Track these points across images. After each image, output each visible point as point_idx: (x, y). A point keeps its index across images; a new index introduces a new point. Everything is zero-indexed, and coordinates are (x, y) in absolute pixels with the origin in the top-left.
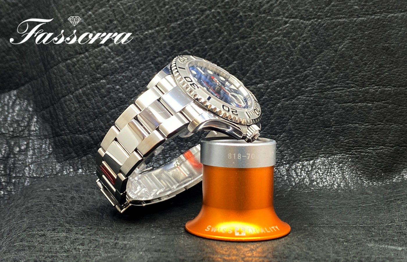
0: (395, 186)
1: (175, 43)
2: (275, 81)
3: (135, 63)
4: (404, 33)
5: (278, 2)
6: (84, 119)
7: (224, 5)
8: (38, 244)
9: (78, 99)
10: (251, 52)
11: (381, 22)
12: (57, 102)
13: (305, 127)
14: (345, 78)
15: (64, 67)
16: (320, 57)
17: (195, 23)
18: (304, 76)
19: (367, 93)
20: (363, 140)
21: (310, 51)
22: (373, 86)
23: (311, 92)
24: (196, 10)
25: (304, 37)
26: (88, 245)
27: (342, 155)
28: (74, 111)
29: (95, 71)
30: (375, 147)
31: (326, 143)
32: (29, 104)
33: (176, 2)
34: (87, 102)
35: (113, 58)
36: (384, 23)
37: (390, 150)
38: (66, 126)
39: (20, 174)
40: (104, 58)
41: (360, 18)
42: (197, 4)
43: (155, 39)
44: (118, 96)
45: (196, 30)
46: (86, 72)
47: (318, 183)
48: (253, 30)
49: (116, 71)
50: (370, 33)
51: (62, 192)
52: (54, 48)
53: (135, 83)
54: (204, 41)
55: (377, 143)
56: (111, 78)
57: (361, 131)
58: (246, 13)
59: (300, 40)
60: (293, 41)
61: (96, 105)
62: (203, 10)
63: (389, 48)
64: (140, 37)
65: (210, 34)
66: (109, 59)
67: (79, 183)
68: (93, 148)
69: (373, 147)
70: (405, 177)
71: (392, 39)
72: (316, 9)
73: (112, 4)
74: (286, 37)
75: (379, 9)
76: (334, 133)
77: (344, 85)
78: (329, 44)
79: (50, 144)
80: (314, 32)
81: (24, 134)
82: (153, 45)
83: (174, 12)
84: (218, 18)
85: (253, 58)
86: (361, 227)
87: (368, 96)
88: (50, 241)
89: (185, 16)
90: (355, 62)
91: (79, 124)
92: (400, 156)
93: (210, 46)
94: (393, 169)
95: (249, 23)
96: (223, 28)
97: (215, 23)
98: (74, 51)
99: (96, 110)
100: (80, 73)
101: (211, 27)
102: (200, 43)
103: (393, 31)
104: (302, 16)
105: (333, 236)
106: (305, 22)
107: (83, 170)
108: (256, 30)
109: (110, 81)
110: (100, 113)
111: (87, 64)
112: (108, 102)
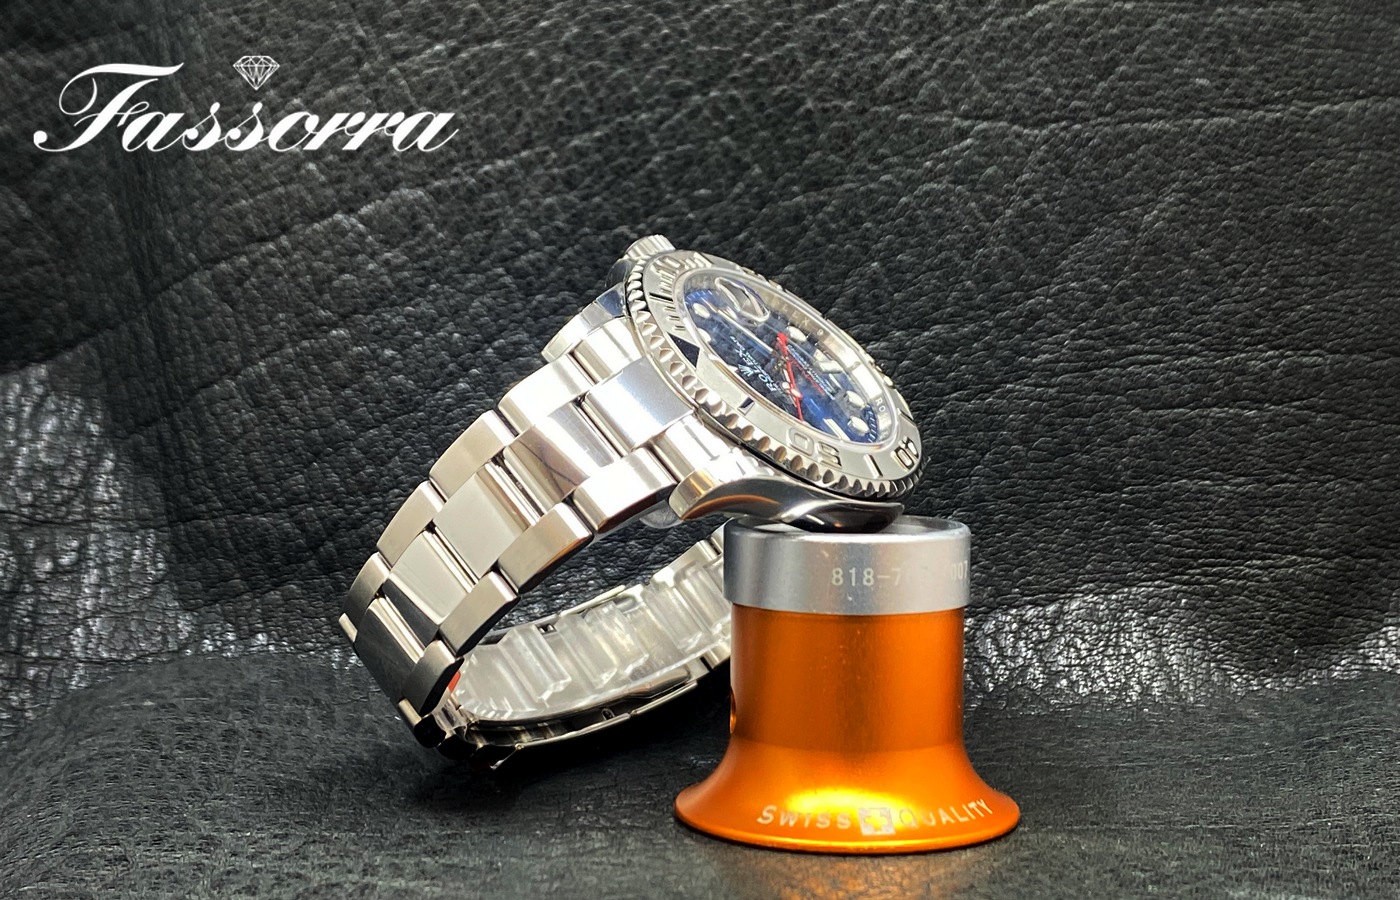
0: (1338, 692)
1: (585, 203)
2: (926, 334)
3: (447, 270)
4: (1367, 168)
5: (935, 66)
6: (275, 461)
7: (752, 76)
8: (99, 890)
9: (254, 392)
10: (842, 233)
11: (1287, 132)
12: (182, 403)
13: (1030, 489)
14: (1165, 324)
15: (205, 284)
16: (1079, 249)
17: (652, 137)
18: (1027, 316)
19: (1242, 373)
20: (1226, 535)
21: (1045, 232)
22: (1261, 351)
23: (1049, 371)
24: (657, 90)
25: (1023, 184)
26: (268, 892)
27: (1158, 587)
28: (242, 435)
29: (310, 299)
30: (1269, 558)
31: (1101, 543)
32: (89, 411)
33: (588, 64)
35: (373, 256)
36: (1298, 134)
37: (1319, 570)
38: (211, 485)
39: (54, 649)
40: (344, 255)
41: (1216, 120)
42: (660, 71)
43: (517, 187)
44: (392, 384)
45: (657, 159)
46: (283, 303)
47: (1073, 684)
48: (849, 158)
49: (383, 299)
50: (1249, 169)
51: (194, 714)
52: (175, 220)
53: (448, 340)
54: (685, 196)
55: (1277, 543)
56: (368, 324)
57: (1222, 504)
58: (825, 100)
59: (1009, 192)
60: (988, 198)
61: (316, 416)
62: (681, 91)
63: (1315, 220)
64: (464, 184)
65: (704, 172)
66: (360, 257)
67: (256, 684)
68: (304, 562)
69: (1262, 559)
70: (1371, 661)
71: (1324, 190)
72: (1066, 87)
73: (372, 73)
74: (962, 184)
75: (1279, 89)
76: (1130, 509)
77: (1159, 343)
78: (1110, 208)
79: (157, 547)
80: (1059, 166)
81: (69, 513)
82: (511, 212)
83: (580, 98)
84: (731, 117)
85: (849, 252)
86: (1212, 831)
87: (1246, 383)
88: (142, 878)
89: (618, 110)
90: (1199, 268)
91: (256, 478)
92: (1354, 588)
93: (705, 214)
94: (1331, 634)
95: (838, 137)
96: (748, 151)
97: (722, 134)
98: (239, 230)
99: (315, 433)
100: (263, 306)
101: (708, 149)
102: (670, 202)
103: (1329, 163)
104: (1016, 110)
105: (1113, 863)
106: (1026, 131)
107: (270, 636)
108: (861, 160)
109: (363, 332)
110: (329, 442)
111: (286, 276)
112: (356, 403)
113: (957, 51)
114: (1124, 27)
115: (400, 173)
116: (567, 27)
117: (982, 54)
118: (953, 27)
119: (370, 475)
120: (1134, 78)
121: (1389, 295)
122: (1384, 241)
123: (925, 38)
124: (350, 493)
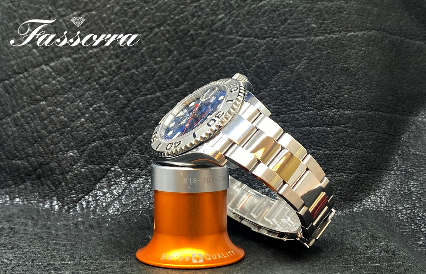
0: (355, 216)
1: (121, 62)
3: (78, 83)
4: (365, 52)
5: (231, 20)
6: (22, 143)
7: (174, 23)
9: (16, 122)
10: (202, 72)
11: (340, 41)
14: (302, 101)
19: (326, 116)
21: (265, 72)
22: (332, 109)
24: (144, 27)
25: (258, 57)
28: (12, 135)
29: (34, 92)
30: (334, 174)
33: (122, 19)
34: (26, 126)
35: (54, 79)
36: (343, 42)
37: (350, 178)
38: (2, 151)
40: (45, 78)
41: (318, 37)
42: (145, 21)
43: (100, 58)
44: (60, 119)
45: (144, 49)
46: (25, 94)
48: (204, 49)
49: (57, 92)
50: (328, 53)
53: (78, 105)
54: (153, 60)
55: (336, 169)
56: (52, 100)
57: (320, 157)
58: (197, 31)
59: (254, 60)
60: (247, 61)
61: (35, 129)
62: (152, 27)
63: (348, 69)
64: (83, 56)
65: (159, 53)
66: (50, 79)
67: (14, 213)
68: (31, 175)
70: (366, 206)
71: (351, 59)
74: (239, 57)
75: (338, 28)
77: (301, 107)
78: (285, 65)
80: (269, 52)
82: (98, 65)
84: (167, 36)
85: (205, 78)
87: (327, 119)
90: (313, 84)
91: (16, 149)
92: (361, 183)
93: (160, 66)
94: (353, 198)
95: (201, 42)
96: (173, 46)
97: (165, 41)
98: (12, 70)
99: (35, 134)
100: (19, 94)
101: (160, 46)
102: (148, 62)
103: (353, 51)
104: (256, 34)
106: (259, 41)
107: (20, 198)
108: (208, 50)
109: (51, 103)
110: (39, 137)
111: (26, 85)
112: (48, 125)
113: (238, 16)
114: (289, 8)
115: (63, 53)
116: (116, 7)
117: (245, 16)
118: (236, 8)
119: (53, 148)
120: (293, 24)
121: (372, 92)
122: (370, 75)
123: (228, 11)
124: (46, 154)
